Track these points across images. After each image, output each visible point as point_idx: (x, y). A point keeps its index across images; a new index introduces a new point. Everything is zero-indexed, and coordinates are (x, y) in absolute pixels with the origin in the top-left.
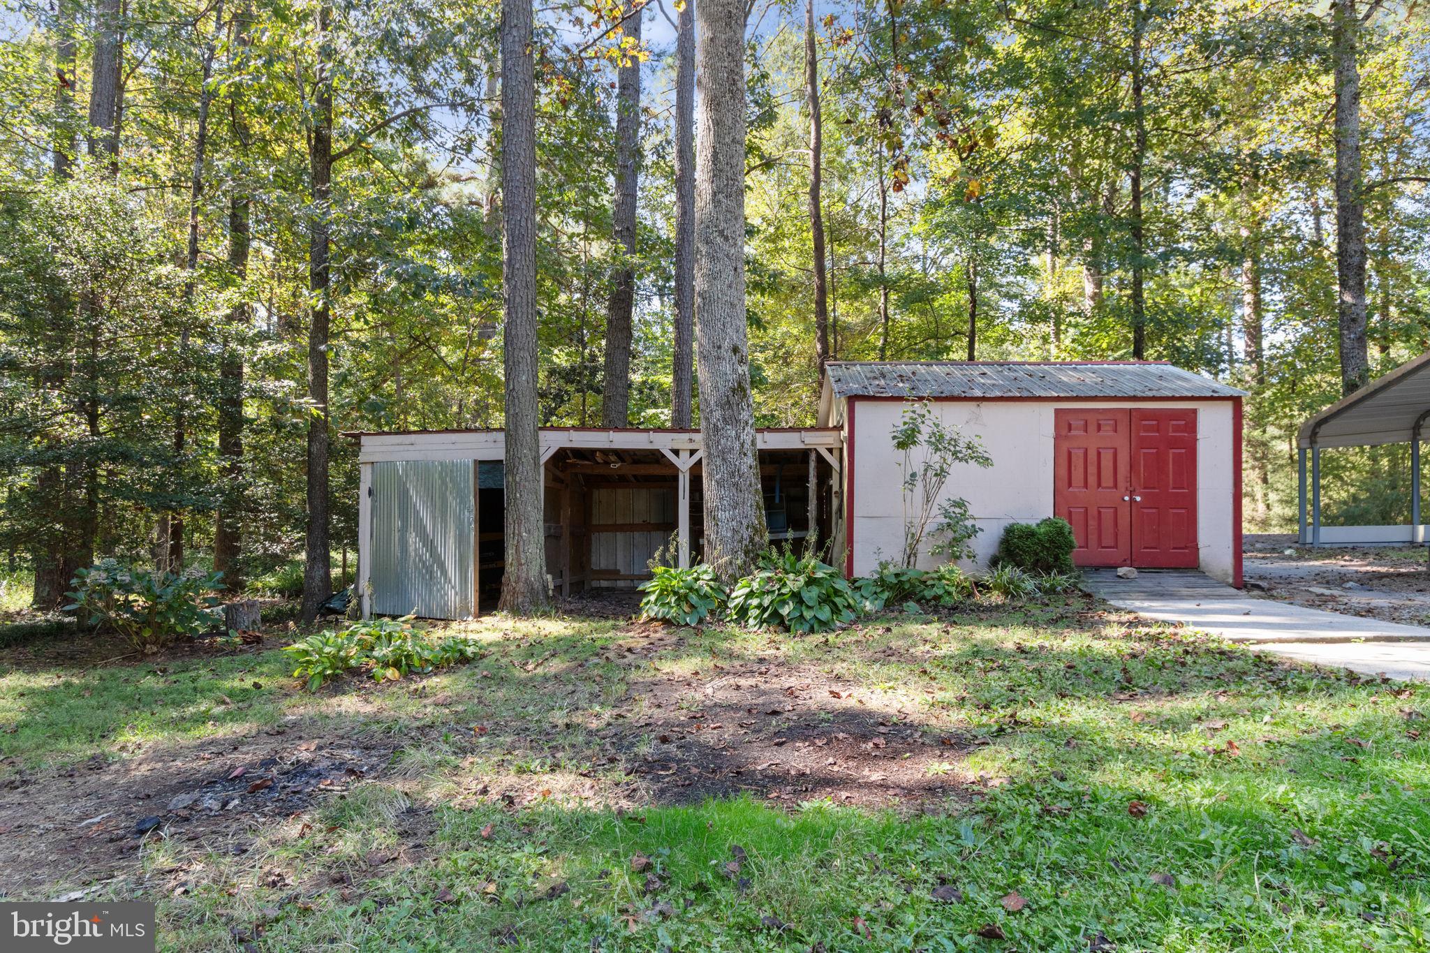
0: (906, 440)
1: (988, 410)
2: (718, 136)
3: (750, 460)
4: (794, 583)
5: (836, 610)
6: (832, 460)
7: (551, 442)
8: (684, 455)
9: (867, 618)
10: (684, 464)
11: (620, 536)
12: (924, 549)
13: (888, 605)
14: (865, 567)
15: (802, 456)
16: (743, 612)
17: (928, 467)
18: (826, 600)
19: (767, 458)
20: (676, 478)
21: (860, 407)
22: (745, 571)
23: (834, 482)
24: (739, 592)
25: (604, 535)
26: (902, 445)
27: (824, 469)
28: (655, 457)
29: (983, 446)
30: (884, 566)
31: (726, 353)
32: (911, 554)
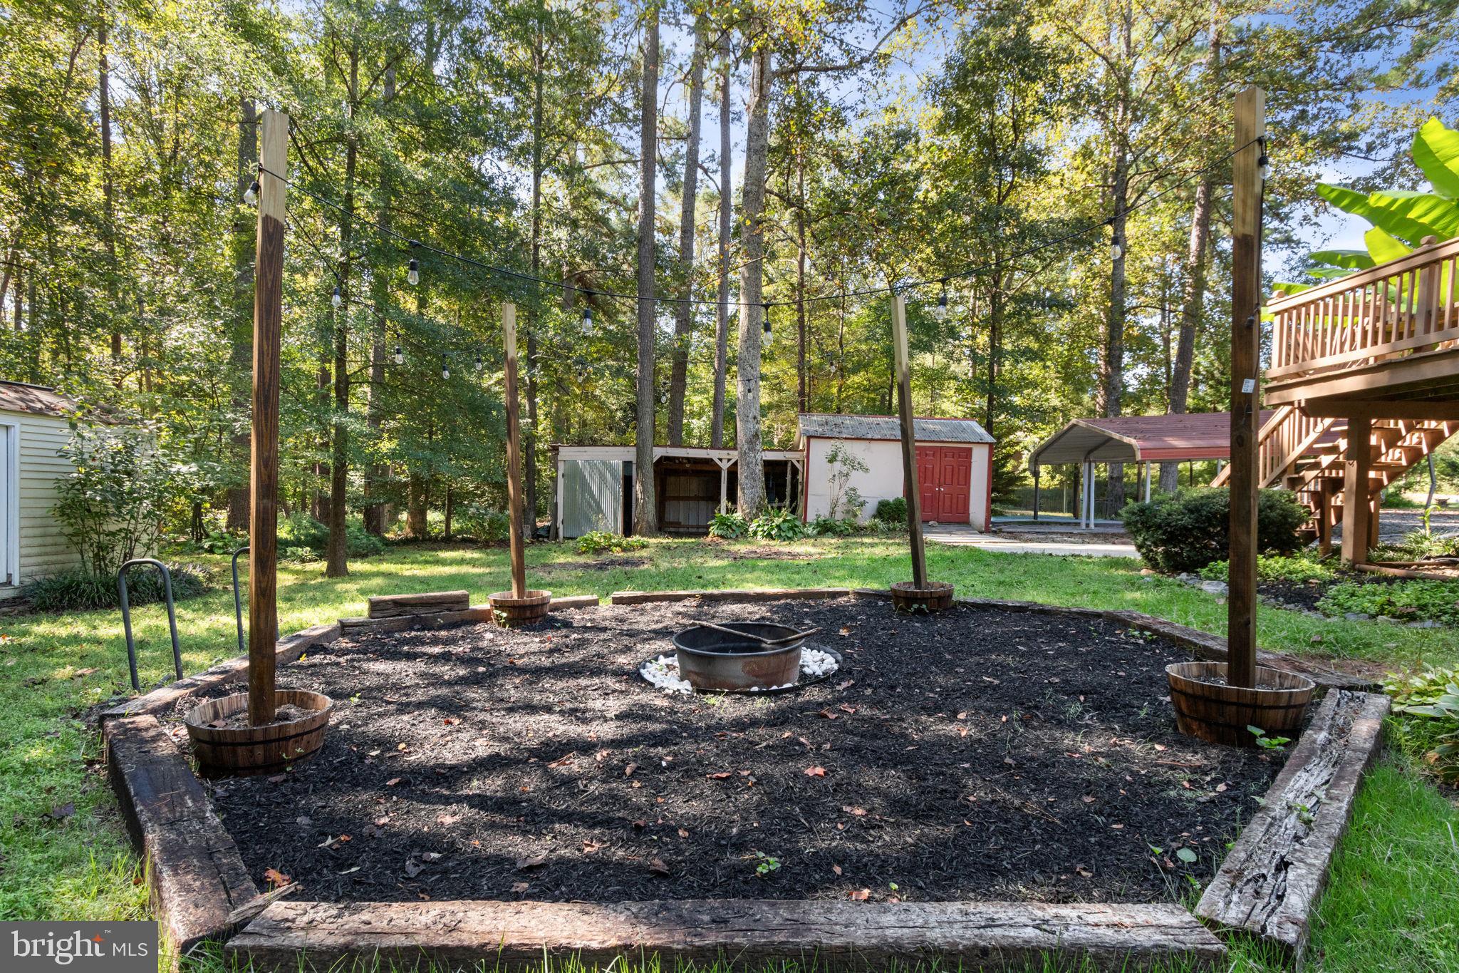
0: (832, 459)
1: (875, 445)
2: (750, 321)
3: (760, 467)
4: (778, 521)
5: (795, 533)
6: (799, 466)
7: (658, 452)
8: (725, 461)
9: (808, 536)
10: (725, 466)
11: (681, 503)
12: (839, 509)
13: (819, 533)
14: (811, 517)
15: (783, 464)
16: (755, 533)
17: (841, 473)
18: (791, 529)
19: (767, 464)
20: (720, 473)
21: (813, 441)
22: (756, 516)
23: (800, 477)
24: (754, 525)
25: (674, 503)
26: (830, 461)
27: (795, 471)
28: (709, 461)
29: (866, 463)
30: (818, 516)
31: (751, 419)
32: (832, 513)
